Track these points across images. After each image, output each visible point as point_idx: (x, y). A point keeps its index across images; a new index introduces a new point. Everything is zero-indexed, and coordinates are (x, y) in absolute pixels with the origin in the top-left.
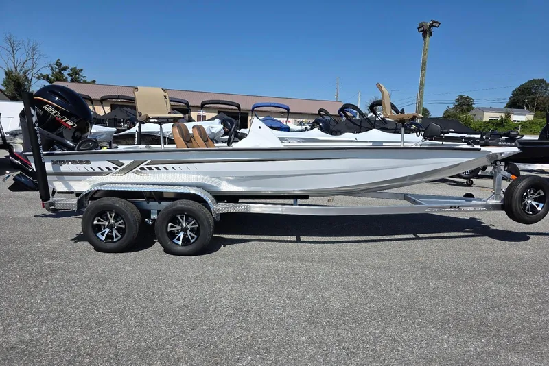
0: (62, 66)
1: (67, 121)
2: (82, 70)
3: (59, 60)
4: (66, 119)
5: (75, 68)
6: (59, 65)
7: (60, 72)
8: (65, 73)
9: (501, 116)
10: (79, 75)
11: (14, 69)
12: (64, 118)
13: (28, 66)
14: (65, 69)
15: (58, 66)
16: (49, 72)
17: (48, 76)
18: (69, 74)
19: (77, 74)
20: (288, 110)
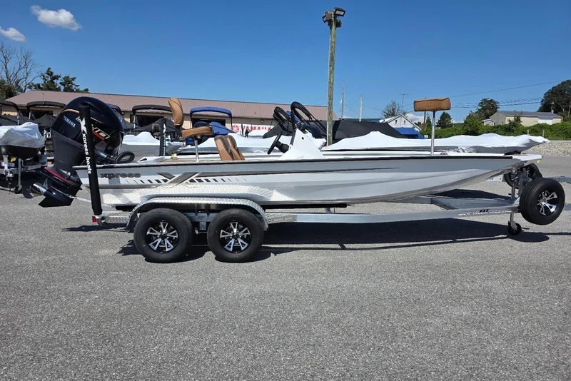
0: (54, 75)
1: (100, 132)
2: (75, 78)
3: (49, 69)
4: (99, 130)
5: (68, 77)
6: (50, 73)
7: (52, 81)
8: (57, 82)
9: (509, 121)
10: (72, 84)
11: (6, 79)
12: (97, 130)
13: (20, 75)
14: (57, 78)
15: (48, 74)
16: (41, 81)
17: (39, 85)
18: (61, 83)
19: (70, 82)
20: (230, 114)
